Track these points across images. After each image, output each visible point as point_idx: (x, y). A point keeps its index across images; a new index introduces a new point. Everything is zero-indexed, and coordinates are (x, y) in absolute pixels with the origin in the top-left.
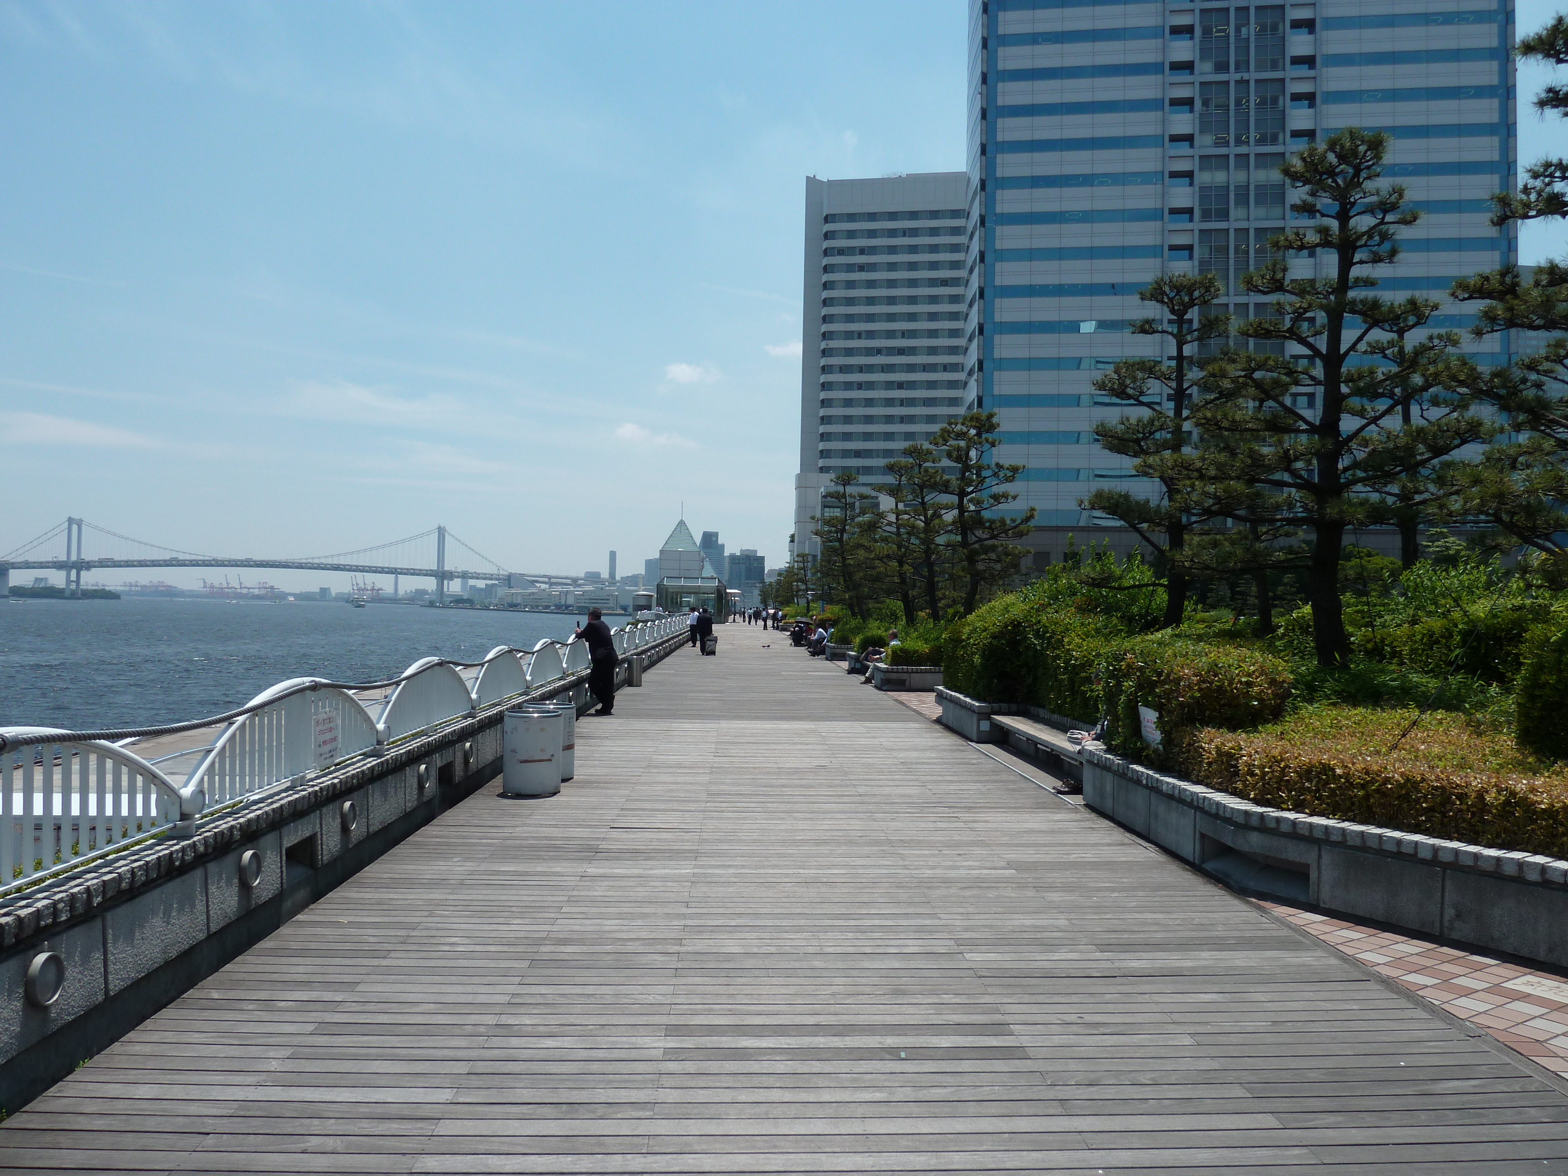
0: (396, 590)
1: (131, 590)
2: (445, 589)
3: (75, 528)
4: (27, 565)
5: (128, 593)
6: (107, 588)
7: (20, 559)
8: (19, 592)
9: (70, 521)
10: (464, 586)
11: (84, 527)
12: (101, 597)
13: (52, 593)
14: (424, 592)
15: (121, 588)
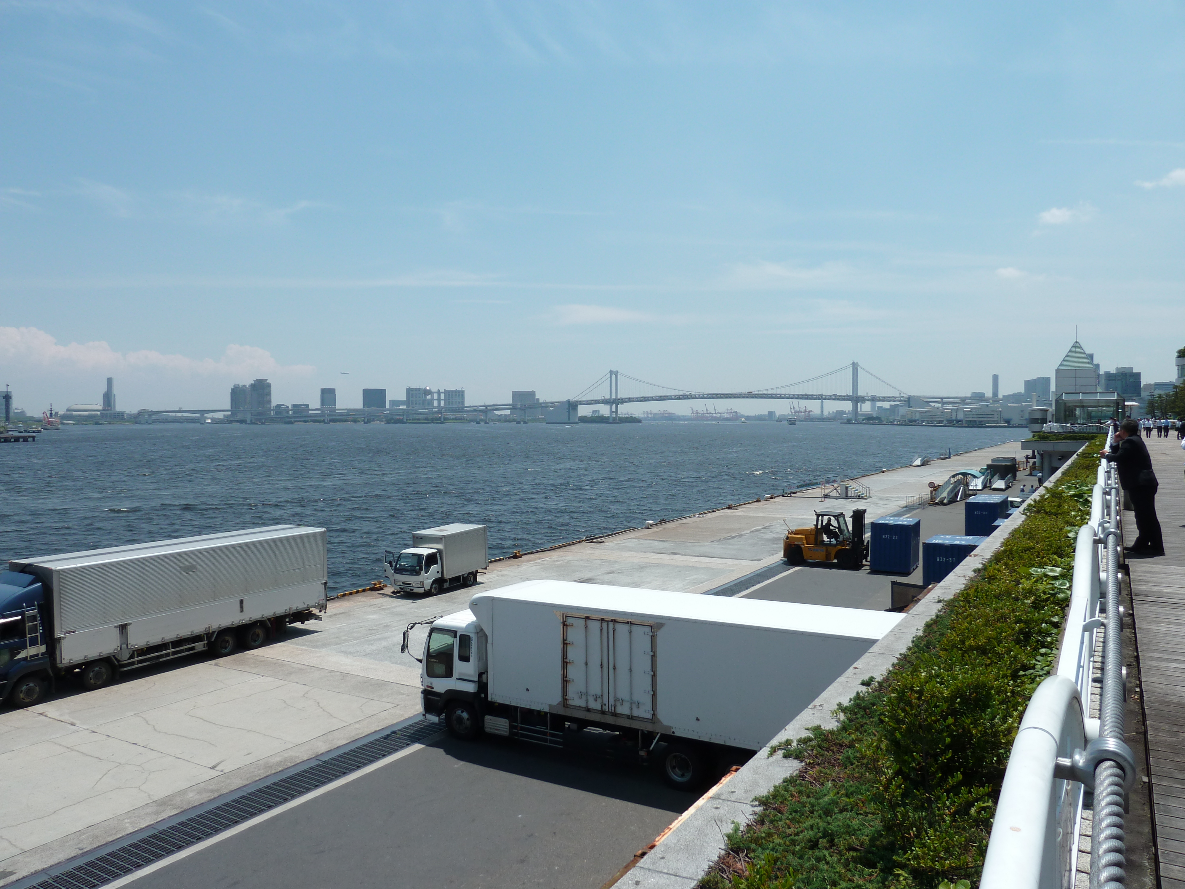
0: (822, 411)
1: (647, 417)
2: (859, 410)
3: (614, 376)
4: (588, 403)
5: (646, 419)
6: (634, 416)
7: (584, 399)
8: (584, 420)
9: (611, 372)
10: (873, 407)
11: (619, 376)
12: (630, 422)
13: (602, 420)
14: (843, 412)
15: (642, 416)
